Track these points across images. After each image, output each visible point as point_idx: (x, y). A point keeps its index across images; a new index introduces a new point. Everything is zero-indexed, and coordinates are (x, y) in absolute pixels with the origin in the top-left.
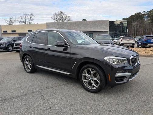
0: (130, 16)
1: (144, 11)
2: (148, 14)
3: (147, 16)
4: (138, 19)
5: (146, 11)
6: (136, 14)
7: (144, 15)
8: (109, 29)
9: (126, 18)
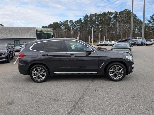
0: (49, 25)
1: (61, 22)
2: (64, 24)
3: (62, 25)
4: (56, 28)
5: (62, 21)
6: (54, 23)
7: (61, 25)
8: (36, 36)
9: (46, 26)
